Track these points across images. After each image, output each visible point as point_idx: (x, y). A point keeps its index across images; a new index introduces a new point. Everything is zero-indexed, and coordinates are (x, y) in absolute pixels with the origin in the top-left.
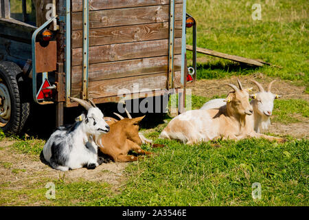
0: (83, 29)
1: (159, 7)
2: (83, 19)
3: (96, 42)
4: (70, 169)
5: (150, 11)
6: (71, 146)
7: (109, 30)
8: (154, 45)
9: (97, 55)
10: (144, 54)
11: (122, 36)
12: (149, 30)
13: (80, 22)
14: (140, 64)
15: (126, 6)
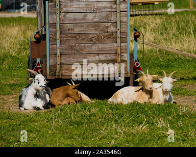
0: (56, 34)
1: (110, 23)
2: (56, 28)
3: (65, 42)
4: (25, 109)
5: (103, 26)
6: (25, 96)
7: (75, 35)
8: (107, 46)
9: (66, 49)
10: (100, 51)
11: (84, 39)
12: (103, 37)
13: (54, 30)
14: (97, 57)
15: (86, 22)
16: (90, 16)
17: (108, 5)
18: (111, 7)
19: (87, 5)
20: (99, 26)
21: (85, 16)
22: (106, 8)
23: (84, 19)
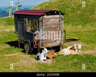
1: (58, 28)
4: (41, 61)
6: (41, 56)
16: (53, 26)
17: (58, 22)
18: (58, 23)
19: (52, 22)
20: (55, 29)
21: (51, 26)
22: (57, 23)
23: (51, 27)
